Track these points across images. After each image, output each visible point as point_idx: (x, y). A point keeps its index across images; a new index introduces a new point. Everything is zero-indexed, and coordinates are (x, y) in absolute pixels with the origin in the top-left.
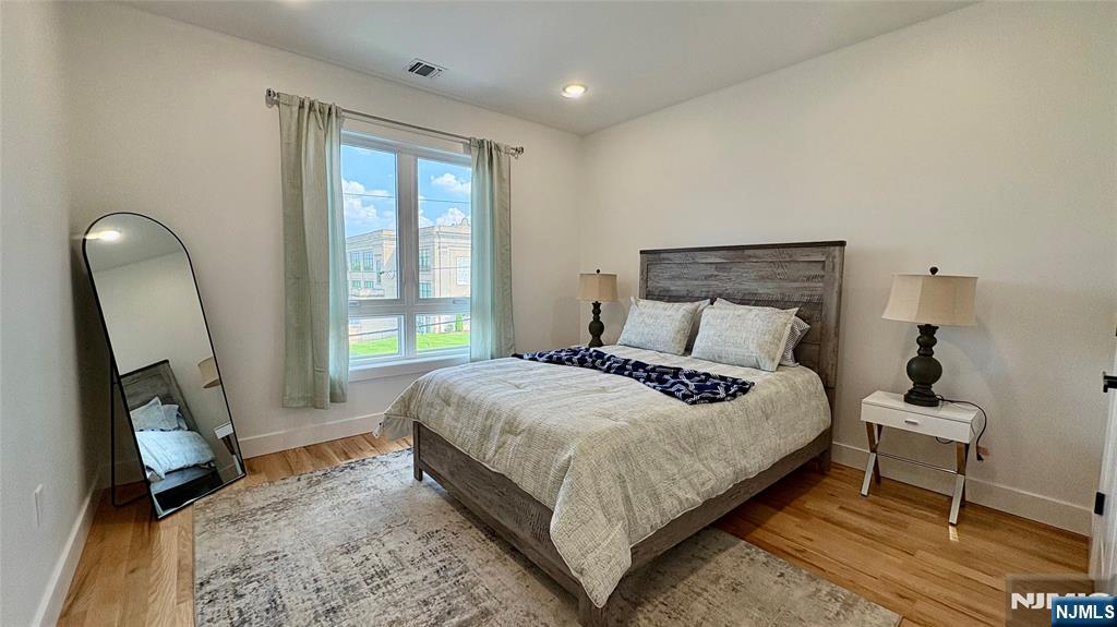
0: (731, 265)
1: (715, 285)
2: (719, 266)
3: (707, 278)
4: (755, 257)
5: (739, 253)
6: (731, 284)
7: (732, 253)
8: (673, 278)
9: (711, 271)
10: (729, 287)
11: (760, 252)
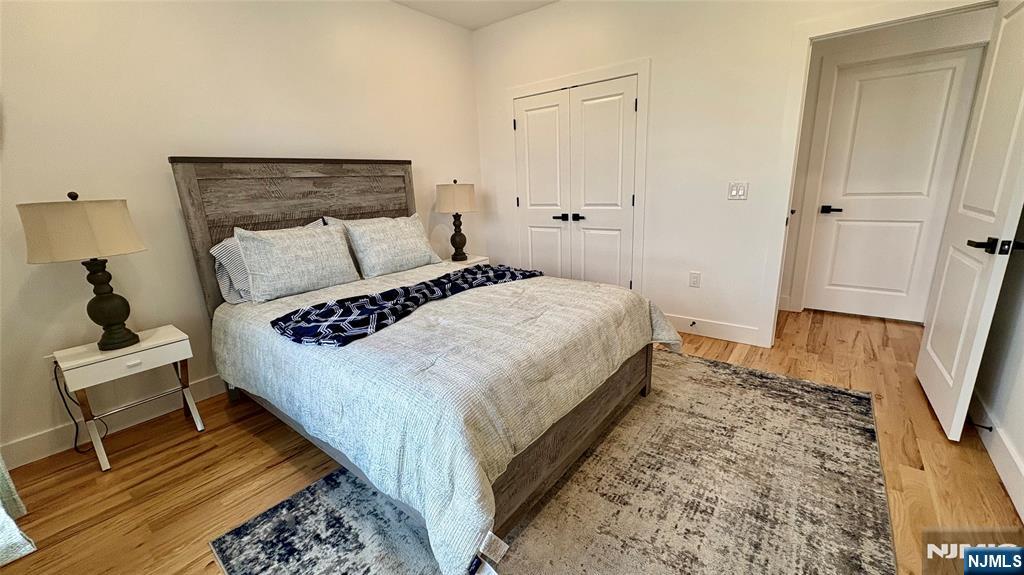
0: (329, 180)
1: (317, 203)
2: (318, 181)
3: (306, 195)
4: (353, 171)
5: (337, 167)
6: (334, 200)
7: (329, 167)
8: (254, 198)
9: (309, 187)
10: (334, 203)
11: (356, 167)
